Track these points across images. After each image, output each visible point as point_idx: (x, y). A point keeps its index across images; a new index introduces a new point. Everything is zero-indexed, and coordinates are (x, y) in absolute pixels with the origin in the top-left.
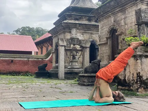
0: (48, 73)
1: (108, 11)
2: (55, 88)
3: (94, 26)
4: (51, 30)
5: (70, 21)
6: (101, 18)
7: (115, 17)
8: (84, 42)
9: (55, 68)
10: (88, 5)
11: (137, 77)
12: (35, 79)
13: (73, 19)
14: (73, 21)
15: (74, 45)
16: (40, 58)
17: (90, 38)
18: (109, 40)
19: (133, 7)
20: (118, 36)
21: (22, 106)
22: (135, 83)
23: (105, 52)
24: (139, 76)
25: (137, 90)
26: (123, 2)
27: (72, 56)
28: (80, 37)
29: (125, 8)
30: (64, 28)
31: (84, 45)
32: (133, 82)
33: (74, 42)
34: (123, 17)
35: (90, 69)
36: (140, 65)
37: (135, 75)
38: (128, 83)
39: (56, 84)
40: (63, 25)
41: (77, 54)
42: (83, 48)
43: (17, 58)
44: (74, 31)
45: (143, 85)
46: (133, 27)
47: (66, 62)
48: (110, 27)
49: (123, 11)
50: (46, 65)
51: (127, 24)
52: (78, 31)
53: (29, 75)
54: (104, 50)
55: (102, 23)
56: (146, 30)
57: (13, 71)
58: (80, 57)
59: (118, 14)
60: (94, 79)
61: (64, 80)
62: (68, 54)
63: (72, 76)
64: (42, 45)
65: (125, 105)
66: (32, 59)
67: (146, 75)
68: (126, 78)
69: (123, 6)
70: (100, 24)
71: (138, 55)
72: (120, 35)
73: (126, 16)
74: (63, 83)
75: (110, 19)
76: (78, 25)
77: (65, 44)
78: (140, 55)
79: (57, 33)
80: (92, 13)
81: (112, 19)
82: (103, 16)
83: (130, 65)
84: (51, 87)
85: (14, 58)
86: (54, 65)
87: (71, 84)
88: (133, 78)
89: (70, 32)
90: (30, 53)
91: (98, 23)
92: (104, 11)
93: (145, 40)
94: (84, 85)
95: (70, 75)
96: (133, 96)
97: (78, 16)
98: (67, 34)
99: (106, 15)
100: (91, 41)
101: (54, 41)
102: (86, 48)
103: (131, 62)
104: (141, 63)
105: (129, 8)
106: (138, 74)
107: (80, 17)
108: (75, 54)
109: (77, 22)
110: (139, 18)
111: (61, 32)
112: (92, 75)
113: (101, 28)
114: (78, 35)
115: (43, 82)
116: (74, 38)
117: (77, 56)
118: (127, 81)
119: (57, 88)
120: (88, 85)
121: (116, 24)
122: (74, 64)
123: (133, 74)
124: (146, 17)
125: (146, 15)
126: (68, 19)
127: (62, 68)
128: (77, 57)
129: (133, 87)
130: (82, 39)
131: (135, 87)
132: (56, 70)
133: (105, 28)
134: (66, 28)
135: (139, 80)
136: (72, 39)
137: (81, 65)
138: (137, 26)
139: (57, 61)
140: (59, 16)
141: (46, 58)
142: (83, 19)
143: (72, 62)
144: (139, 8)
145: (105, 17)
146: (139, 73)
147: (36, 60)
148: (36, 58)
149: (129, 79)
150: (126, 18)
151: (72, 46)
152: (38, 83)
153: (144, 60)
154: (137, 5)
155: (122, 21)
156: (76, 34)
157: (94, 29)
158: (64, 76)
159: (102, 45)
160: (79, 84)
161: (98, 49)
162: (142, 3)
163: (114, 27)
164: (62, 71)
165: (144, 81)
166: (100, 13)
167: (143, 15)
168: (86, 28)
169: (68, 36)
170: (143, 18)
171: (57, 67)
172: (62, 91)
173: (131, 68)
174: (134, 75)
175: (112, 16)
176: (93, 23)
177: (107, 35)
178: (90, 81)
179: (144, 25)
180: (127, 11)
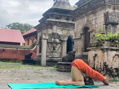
0: (33, 60)
1: (83, 13)
2: (38, 73)
3: (71, 24)
4: (36, 26)
5: (52, 20)
6: (77, 18)
7: (88, 18)
8: (63, 37)
9: (38, 57)
10: (67, 8)
11: (104, 66)
12: (22, 65)
13: (54, 18)
14: (54, 20)
15: (55, 38)
16: (27, 49)
17: (68, 33)
18: (82, 36)
19: (103, 10)
20: (89, 33)
21: (10, 87)
22: (102, 70)
23: (79, 45)
24: (105, 65)
26: (94, 6)
27: (52, 47)
28: (60, 32)
29: (96, 11)
30: (46, 25)
31: (62, 39)
32: (100, 70)
33: (55, 36)
34: (94, 18)
35: (66, 58)
36: (106, 57)
37: (102, 64)
39: (39, 70)
40: (46, 22)
41: (57, 46)
42: (62, 42)
43: (8, 48)
44: (55, 28)
45: (108, 73)
46: (101, 26)
47: (48, 52)
48: (84, 25)
49: (94, 13)
50: (31, 54)
51: (97, 24)
52: (58, 28)
53: (17, 62)
54: (79, 44)
55: (77, 22)
56: (112, 29)
57: (4, 58)
58: (59, 48)
59: (90, 15)
60: (69, 66)
61: (45, 66)
62: (50, 46)
63: (52, 64)
64: (29, 38)
65: (94, 88)
66: (20, 49)
67: (111, 64)
68: (95, 67)
69: (94, 9)
70: (76, 23)
71: (105, 48)
72: (92, 32)
73: (97, 17)
74: (44, 69)
75: (83, 19)
76: (58, 23)
77: (47, 38)
78: (107, 48)
79: (41, 29)
80: (69, 14)
81: (86, 19)
82: (78, 17)
83: (99, 56)
84: (35, 72)
85: (6, 47)
86: (38, 54)
87: (51, 70)
88: (101, 66)
89: (52, 28)
90: (19, 44)
91: (75, 22)
92: (80, 13)
93: (111, 37)
94: (61, 71)
95: (51, 62)
96: (100, 81)
97: (59, 16)
98: (49, 29)
99: (81, 16)
100: (69, 36)
101: (39, 35)
102: (64, 41)
103: (100, 54)
104: (107, 55)
105: (99, 11)
106: (105, 64)
107: (60, 16)
108: (55, 46)
109: (57, 20)
110: (107, 19)
111: (44, 28)
112: (69, 63)
113: (77, 26)
114: (58, 31)
115: (28, 67)
116: (54, 33)
117: (56, 47)
118: (96, 68)
119: (40, 73)
120: (65, 71)
121: (88, 23)
122: (54, 54)
123: (101, 64)
124: (112, 19)
125: (112, 17)
126: (50, 17)
127: (44, 57)
128: (56, 49)
130: (61, 34)
131: (102, 74)
132: (39, 58)
133: (79, 26)
134: (48, 25)
135: (105, 68)
136: (53, 34)
137: (60, 55)
138: (105, 25)
139: (40, 52)
140: (43, 15)
141: (32, 49)
142: (63, 18)
143: (52, 52)
144: (107, 11)
145: (80, 17)
146: (106, 62)
147: (23, 50)
148: (23, 48)
150: (96, 19)
151: (53, 39)
152: (24, 69)
153: (110, 52)
154: (105, 9)
155: (94, 21)
156: (56, 30)
157: (71, 27)
158: (45, 63)
159: (77, 40)
160: (57, 70)
161: (74, 42)
162: (109, 7)
163: (87, 26)
164: (44, 59)
165: (109, 69)
166: (76, 14)
167: (109, 17)
168: (65, 26)
169: (50, 31)
170: (110, 19)
171: (40, 56)
172: (43, 75)
173: (99, 59)
175: (85, 17)
176: (70, 22)
177: (81, 32)
178: (67, 68)
179: (110, 25)
180: (97, 14)
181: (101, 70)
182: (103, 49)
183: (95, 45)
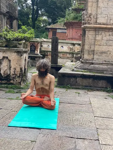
22: (18, 77)
25: (19, 84)
36: (23, 61)
38: (4, 77)
68: (2, 72)
83: (11, 60)
88: (15, 72)
103: (13, 57)
104: (23, 58)
118: (3, 75)
123: (15, 69)
124: (2, 8)
125: (3, 6)
129: (14, 81)
131: (16, 81)
135: (21, 74)
149: (6, 73)
153: (24, 55)
174: (17, 69)
181: (15, 77)
182: (20, 51)
183: (3, 44)
